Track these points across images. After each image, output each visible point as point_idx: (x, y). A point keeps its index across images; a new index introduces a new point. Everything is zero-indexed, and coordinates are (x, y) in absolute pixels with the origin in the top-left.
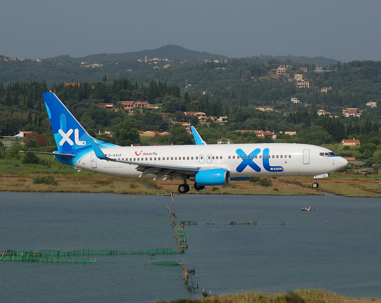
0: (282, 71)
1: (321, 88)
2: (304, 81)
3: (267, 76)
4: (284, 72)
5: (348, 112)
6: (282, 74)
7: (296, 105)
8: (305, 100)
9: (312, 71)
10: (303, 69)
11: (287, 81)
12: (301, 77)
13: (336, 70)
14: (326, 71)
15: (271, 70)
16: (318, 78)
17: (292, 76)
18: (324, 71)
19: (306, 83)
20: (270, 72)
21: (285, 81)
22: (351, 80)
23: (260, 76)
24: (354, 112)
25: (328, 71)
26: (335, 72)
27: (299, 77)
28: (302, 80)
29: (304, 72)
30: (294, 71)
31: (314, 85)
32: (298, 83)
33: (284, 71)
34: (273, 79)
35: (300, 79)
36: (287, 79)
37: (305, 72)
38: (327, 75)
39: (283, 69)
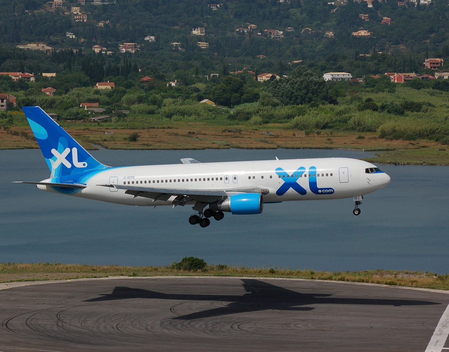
0: (58, 3)
1: (99, 22)
2: (81, 14)
3: (43, 9)
4: (61, 5)
5: (125, 47)
6: (58, 7)
7: (71, 40)
8: (81, 35)
9: (90, 3)
10: (81, 2)
11: (64, 14)
12: (78, 10)
13: (115, 3)
14: (104, 3)
15: (47, 3)
16: (96, 11)
17: (69, 9)
18: (102, 3)
19: (83, 16)
20: (46, 5)
21: (61, 14)
22: (131, 13)
23: (36, 9)
24: (131, 47)
25: (107, 3)
26: (113, 4)
27: (76, 10)
28: (79, 13)
29: (81, 4)
30: (71, 4)
31: (92, 18)
32: (75, 17)
33: (60, 3)
34: (49, 12)
35: (77, 12)
36: (63, 12)
37: (83, 5)
38: (105, 7)
39: (60, 2)
